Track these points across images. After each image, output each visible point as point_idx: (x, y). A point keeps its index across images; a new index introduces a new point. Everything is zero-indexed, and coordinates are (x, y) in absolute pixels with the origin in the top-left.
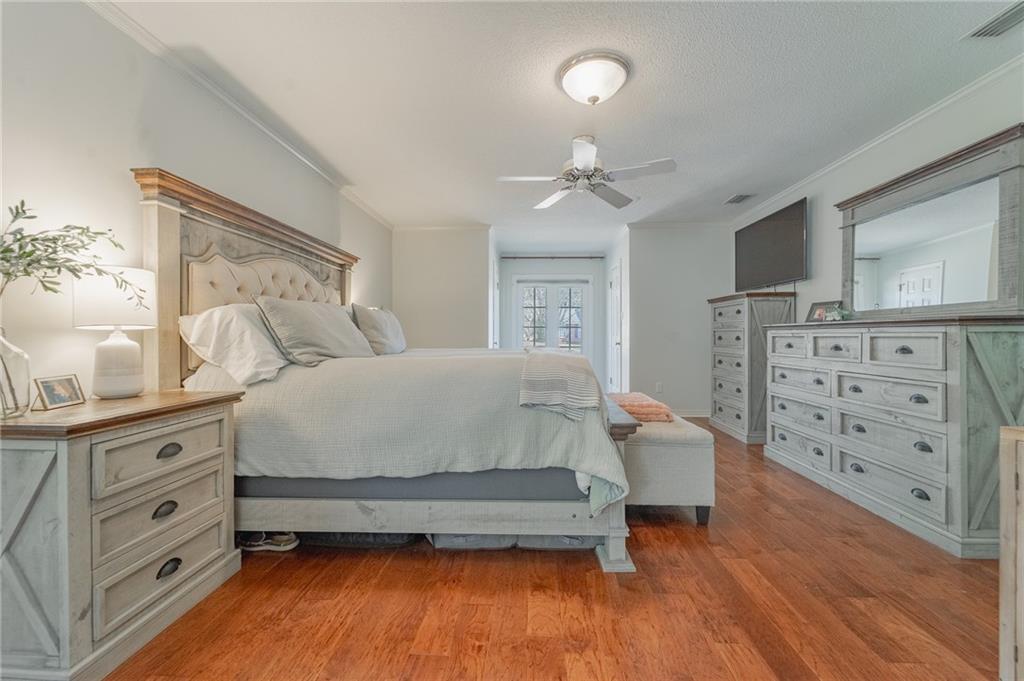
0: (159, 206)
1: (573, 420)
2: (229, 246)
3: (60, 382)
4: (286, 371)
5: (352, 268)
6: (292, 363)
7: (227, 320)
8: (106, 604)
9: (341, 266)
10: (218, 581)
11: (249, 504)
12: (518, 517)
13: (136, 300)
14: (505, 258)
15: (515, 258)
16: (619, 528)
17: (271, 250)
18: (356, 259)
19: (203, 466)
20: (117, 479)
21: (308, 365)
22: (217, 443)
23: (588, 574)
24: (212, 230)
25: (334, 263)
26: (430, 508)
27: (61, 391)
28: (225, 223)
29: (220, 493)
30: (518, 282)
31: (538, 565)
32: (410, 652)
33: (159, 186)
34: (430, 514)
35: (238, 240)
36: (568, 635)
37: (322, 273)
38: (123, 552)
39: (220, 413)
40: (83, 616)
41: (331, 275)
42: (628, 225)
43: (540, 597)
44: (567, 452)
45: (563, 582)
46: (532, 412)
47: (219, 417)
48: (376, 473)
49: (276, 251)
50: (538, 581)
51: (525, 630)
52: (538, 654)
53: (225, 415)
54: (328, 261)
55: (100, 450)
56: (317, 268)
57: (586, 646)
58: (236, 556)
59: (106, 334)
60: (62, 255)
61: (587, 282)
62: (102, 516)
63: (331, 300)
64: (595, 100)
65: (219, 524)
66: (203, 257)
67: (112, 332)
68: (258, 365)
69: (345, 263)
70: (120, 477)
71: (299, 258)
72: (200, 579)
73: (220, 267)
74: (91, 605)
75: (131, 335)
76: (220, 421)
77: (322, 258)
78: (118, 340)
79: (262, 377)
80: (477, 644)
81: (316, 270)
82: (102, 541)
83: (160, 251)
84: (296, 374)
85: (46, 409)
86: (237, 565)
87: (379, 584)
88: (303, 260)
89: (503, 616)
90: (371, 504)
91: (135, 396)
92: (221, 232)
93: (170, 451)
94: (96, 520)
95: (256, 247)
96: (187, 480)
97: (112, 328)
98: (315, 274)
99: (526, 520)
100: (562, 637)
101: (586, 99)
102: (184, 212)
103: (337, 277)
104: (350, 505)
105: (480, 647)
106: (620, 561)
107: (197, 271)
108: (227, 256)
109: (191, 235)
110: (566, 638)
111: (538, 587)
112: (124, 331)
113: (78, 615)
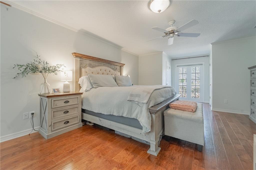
0: (76, 59)
1: (140, 106)
2: (91, 65)
3: (56, 89)
4: (92, 89)
5: (124, 67)
6: (93, 88)
7: (83, 79)
8: (54, 126)
9: (121, 66)
10: (77, 127)
11: (85, 114)
12: (127, 130)
13: (66, 76)
14: (173, 60)
15: (176, 59)
16: (153, 141)
17: (100, 64)
18: (124, 64)
19: (74, 106)
20: (56, 105)
21: (95, 88)
22: (77, 102)
23: (142, 151)
24: (88, 62)
25: (118, 66)
26: (110, 123)
27: (56, 91)
28: (90, 60)
29: (78, 111)
30: (177, 66)
31: (132, 144)
32: (89, 152)
33: (75, 55)
34: (111, 124)
35: (93, 63)
36: (121, 163)
37: (115, 68)
38: (57, 118)
39: (78, 96)
40: (50, 126)
41: (118, 69)
42: (211, 44)
43: (125, 152)
44: (137, 115)
45: (134, 151)
46: (130, 102)
47: (77, 97)
48: (100, 112)
49: (102, 65)
50: (128, 148)
51: (113, 158)
52: (110, 164)
53: (79, 97)
54: (116, 65)
55: (53, 100)
56: (113, 67)
57: (122, 168)
58: (81, 124)
59: (65, 81)
60: (57, 69)
61: (202, 64)
62: (53, 111)
63: (117, 74)
64: (160, 11)
65: (77, 117)
66: (85, 67)
67: (66, 81)
68: (87, 88)
69: (122, 66)
70: (57, 105)
71: (108, 66)
72: (73, 126)
73: (88, 69)
74: (51, 125)
75: (69, 82)
76: (78, 98)
77: (115, 65)
78: (67, 83)
79: (87, 90)
80: (101, 156)
81: (113, 68)
82: (53, 115)
83: (76, 67)
84: (93, 89)
85: (53, 93)
86: (82, 126)
87: (98, 137)
88: (109, 66)
89: (112, 153)
90: (101, 119)
91: (69, 92)
92: (89, 62)
93: (67, 102)
94: (52, 111)
95: (97, 64)
96: (70, 108)
97: (66, 80)
98: (113, 69)
99: (129, 131)
100: (119, 163)
101: (157, 11)
102: (80, 59)
103: (119, 69)
104: (98, 118)
105: (101, 157)
106: (153, 151)
107: (83, 70)
108: (90, 67)
109: (83, 64)
110: (119, 164)
111: (127, 150)
112: (68, 81)
113: (49, 126)
